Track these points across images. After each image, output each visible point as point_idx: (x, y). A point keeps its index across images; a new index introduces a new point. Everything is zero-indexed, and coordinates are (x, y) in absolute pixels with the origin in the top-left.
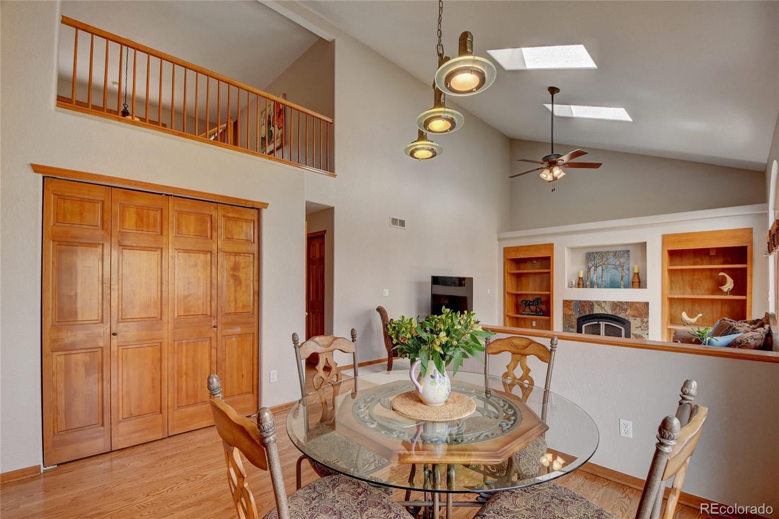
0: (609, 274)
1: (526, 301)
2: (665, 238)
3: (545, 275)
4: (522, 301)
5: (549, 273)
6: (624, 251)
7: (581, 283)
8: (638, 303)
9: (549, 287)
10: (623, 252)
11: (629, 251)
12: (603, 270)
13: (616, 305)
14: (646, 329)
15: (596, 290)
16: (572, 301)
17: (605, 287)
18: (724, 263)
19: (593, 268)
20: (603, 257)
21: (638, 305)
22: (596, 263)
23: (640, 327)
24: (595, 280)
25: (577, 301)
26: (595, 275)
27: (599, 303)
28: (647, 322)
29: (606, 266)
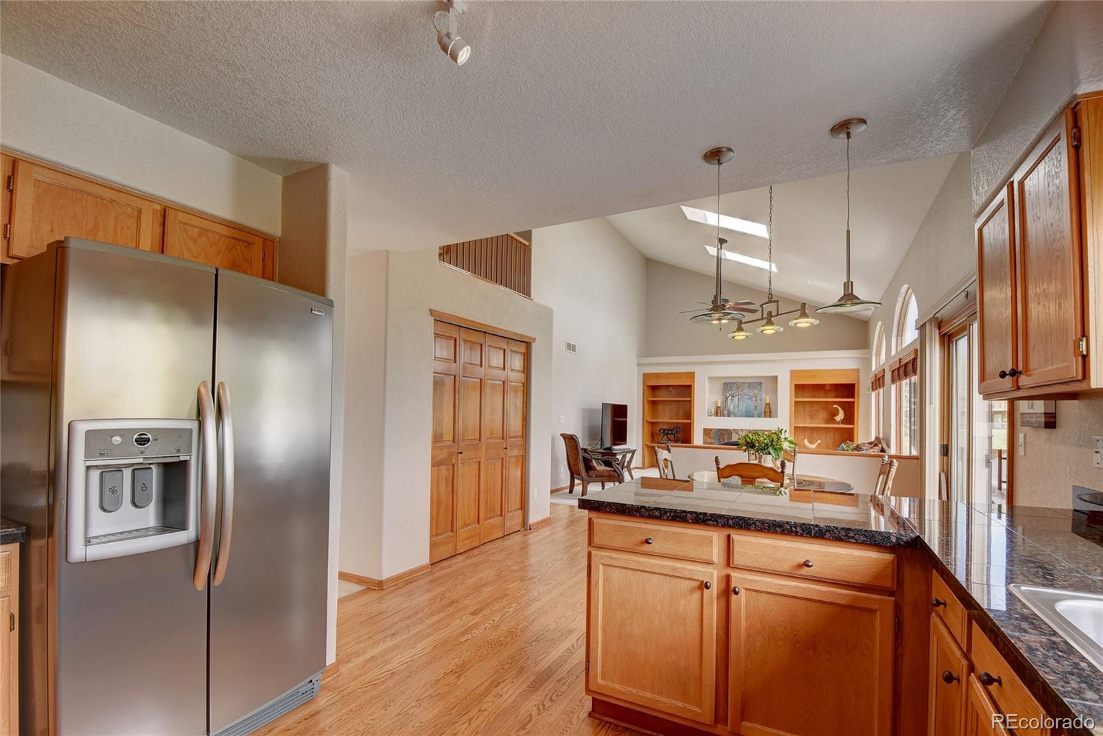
0: (745, 404)
1: (664, 430)
2: (793, 373)
3: (682, 403)
4: (660, 430)
5: (690, 401)
7: (719, 412)
9: (688, 415)
10: (757, 384)
11: (761, 383)
12: (739, 400)
15: (732, 419)
16: (711, 430)
17: (741, 416)
18: (836, 397)
19: (730, 397)
20: (738, 388)
22: (732, 393)
24: (732, 409)
25: (717, 429)
26: (732, 405)
27: (736, 432)
29: (742, 396)
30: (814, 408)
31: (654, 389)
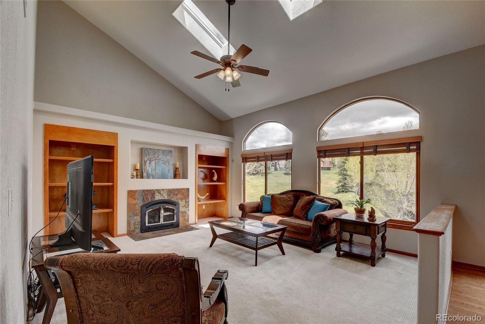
0: (160, 168)
2: (196, 146)
5: (112, 163)
6: (169, 151)
7: (140, 174)
8: (183, 189)
9: (110, 177)
11: (171, 151)
12: (156, 164)
13: (171, 192)
14: (188, 206)
15: (151, 180)
16: (136, 191)
17: (159, 178)
19: (148, 162)
20: (154, 154)
21: (183, 191)
22: (150, 157)
23: (185, 206)
24: (150, 172)
25: (141, 190)
26: (150, 168)
27: (159, 191)
28: (189, 202)
29: (158, 161)
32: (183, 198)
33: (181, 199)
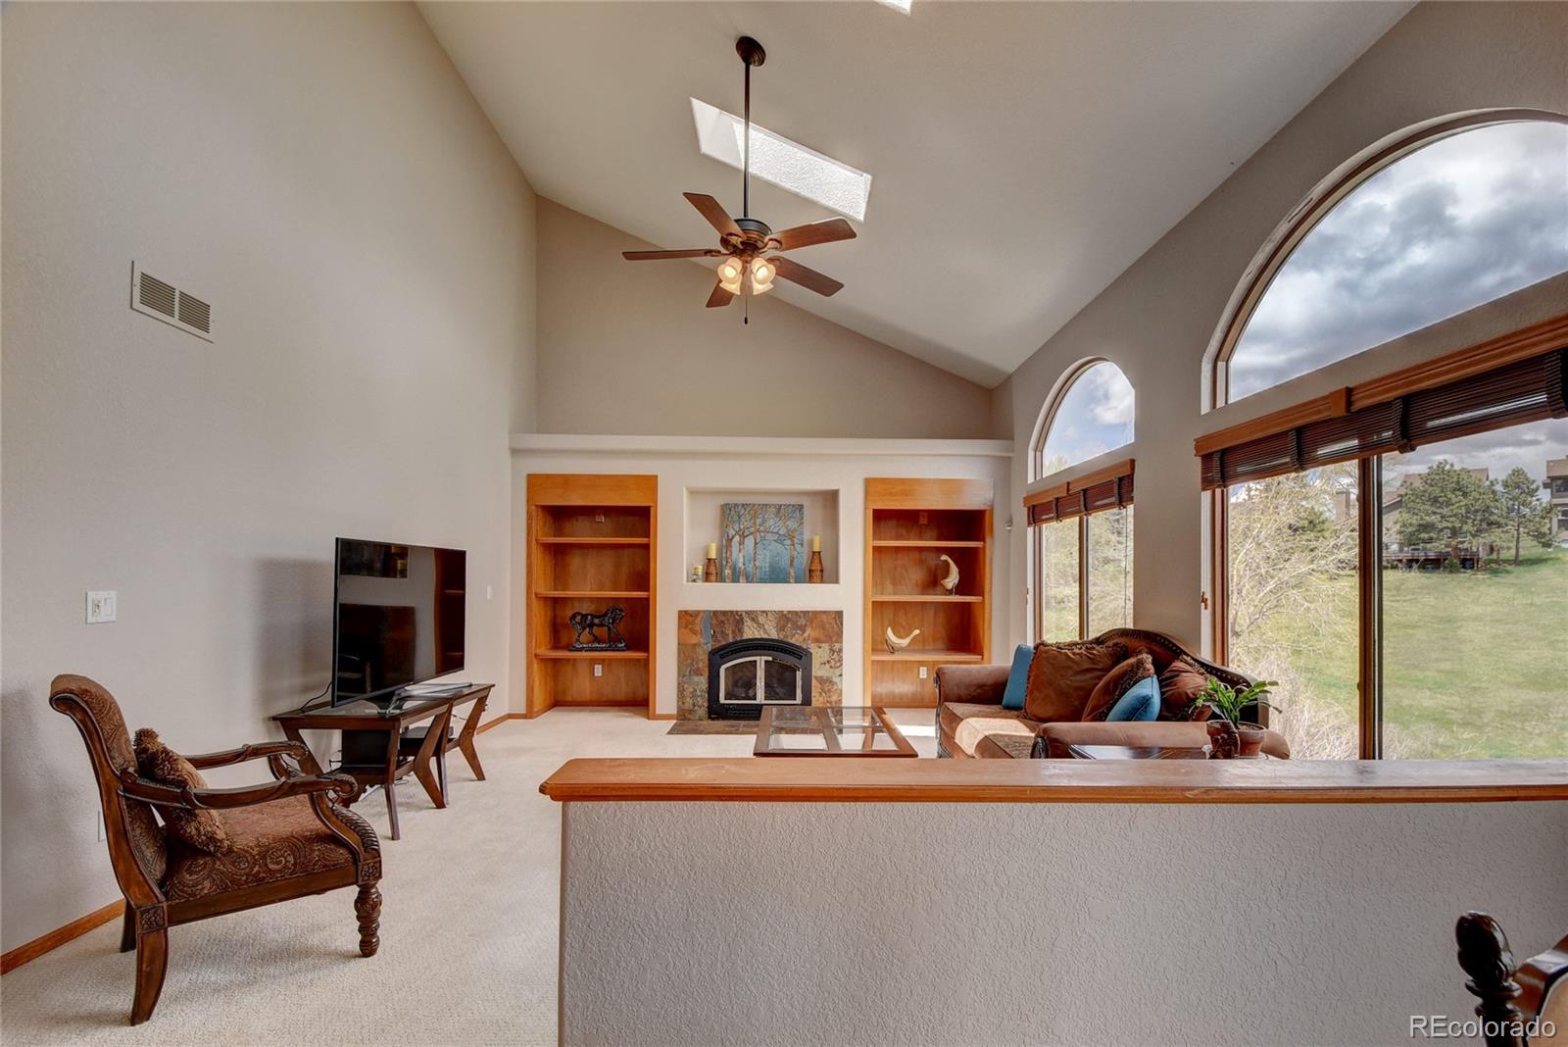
0: (768, 554)
1: (584, 616)
2: (871, 485)
3: (626, 552)
4: (574, 617)
5: (646, 547)
6: (793, 506)
7: (713, 571)
8: (825, 612)
9: (642, 579)
10: (791, 509)
11: (801, 507)
12: (756, 544)
13: (785, 618)
14: (838, 664)
15: (741, 587)
16: (696, 613)
17: (762, 581)
18: (939, 539)
19: (737, 537)
20: (755, 517)
21: (824, 617)
22: (742, 527)
23: (828, 662)
24: (741, 565)
25: (710, 611)
26: (741, 555)
27: (753, 615)
28: (840, 650)
29: (762, 534)
30: (899, 562)
31: (559, 515)
32: (822, 638)
33: (817, 641)
